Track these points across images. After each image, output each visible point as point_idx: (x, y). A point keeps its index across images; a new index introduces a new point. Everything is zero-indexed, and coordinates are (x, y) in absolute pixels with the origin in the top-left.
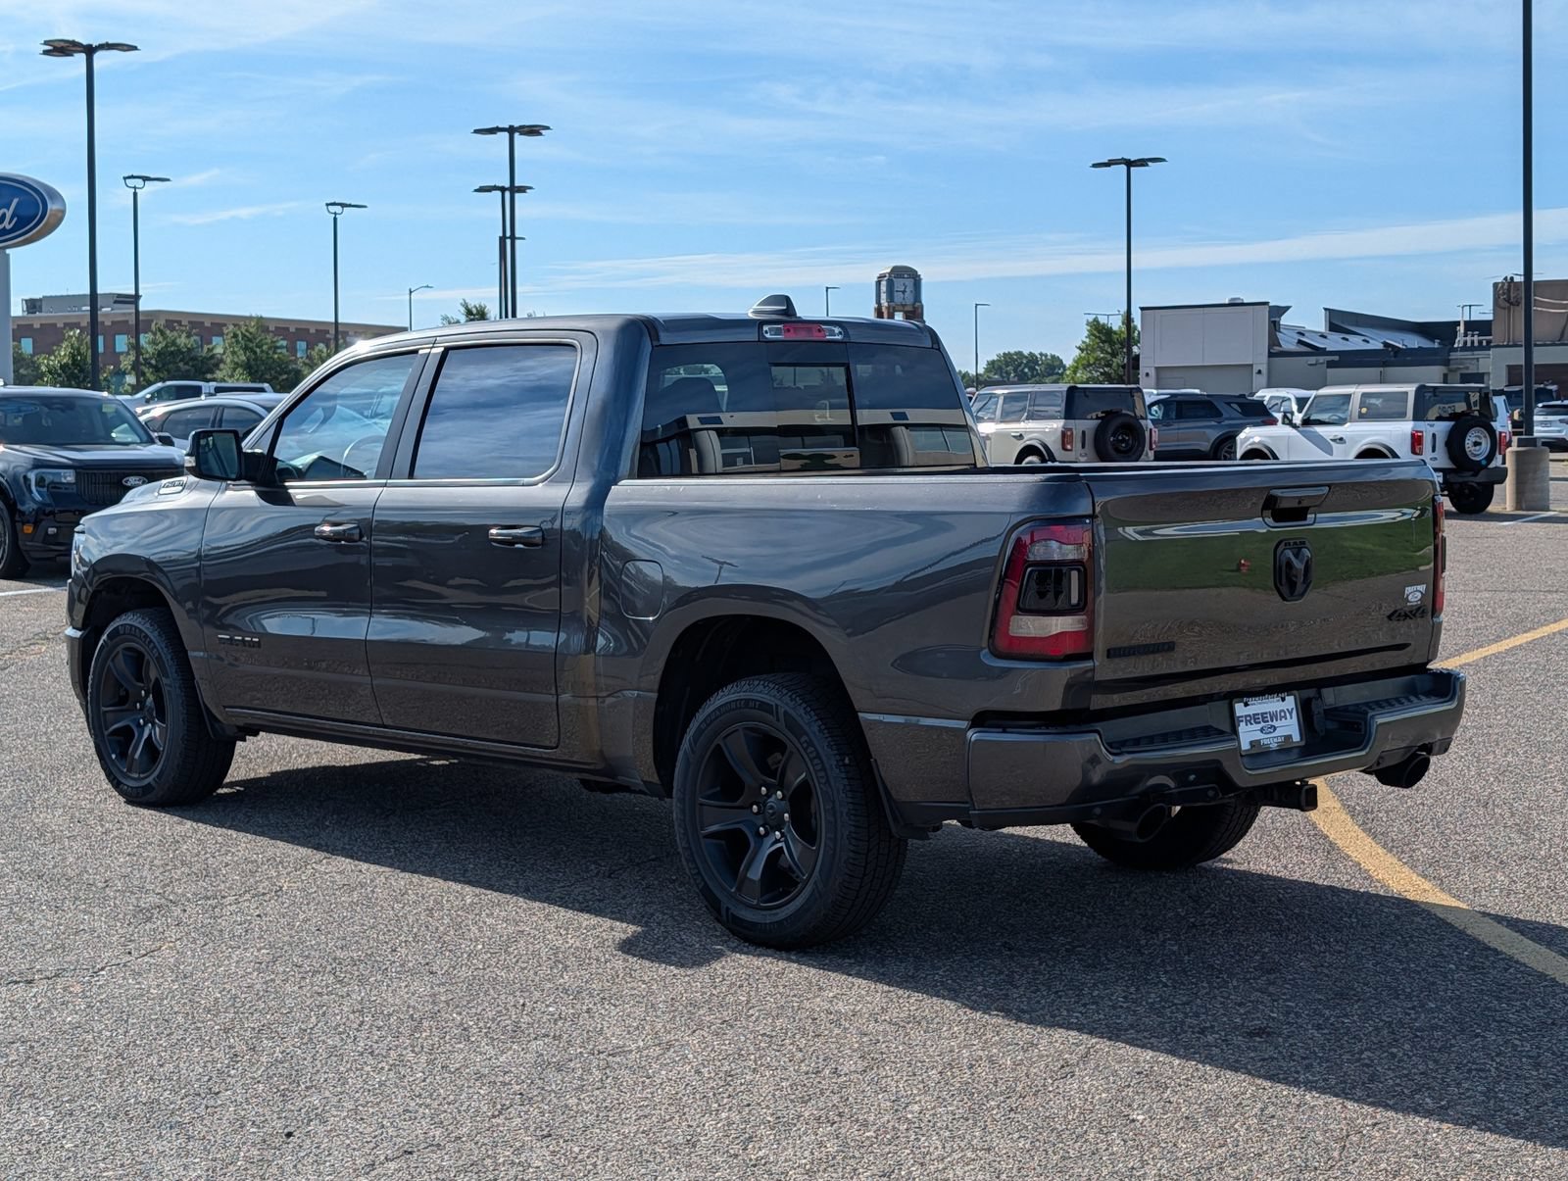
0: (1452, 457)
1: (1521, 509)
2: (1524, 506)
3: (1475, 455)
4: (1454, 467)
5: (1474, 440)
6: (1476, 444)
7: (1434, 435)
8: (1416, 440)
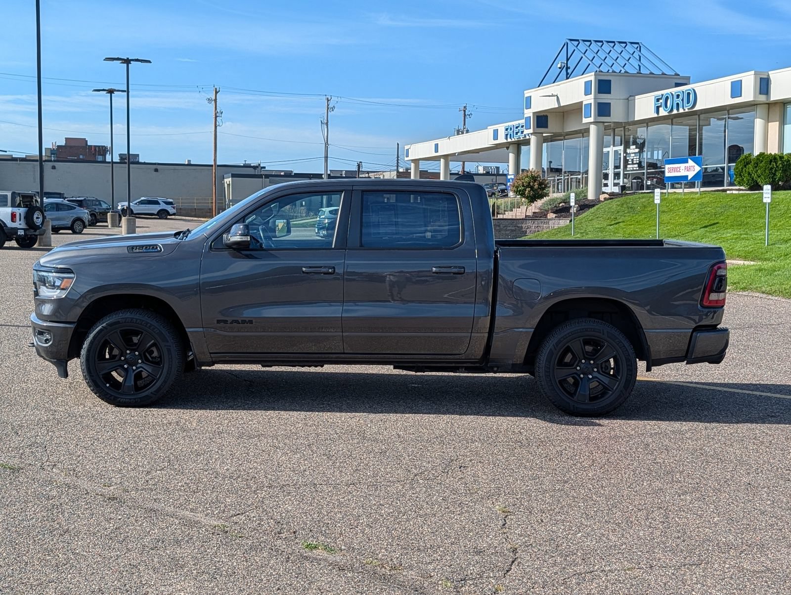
0: (27, 224)
1: (41, 246)
2: (42, 245)
3: (37, 223)
4: (28, 228)
5: (36, 216)
6: (37, 218)
7: (20, 214)
8: (13, 216)
